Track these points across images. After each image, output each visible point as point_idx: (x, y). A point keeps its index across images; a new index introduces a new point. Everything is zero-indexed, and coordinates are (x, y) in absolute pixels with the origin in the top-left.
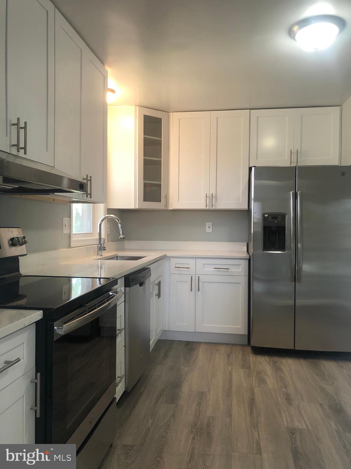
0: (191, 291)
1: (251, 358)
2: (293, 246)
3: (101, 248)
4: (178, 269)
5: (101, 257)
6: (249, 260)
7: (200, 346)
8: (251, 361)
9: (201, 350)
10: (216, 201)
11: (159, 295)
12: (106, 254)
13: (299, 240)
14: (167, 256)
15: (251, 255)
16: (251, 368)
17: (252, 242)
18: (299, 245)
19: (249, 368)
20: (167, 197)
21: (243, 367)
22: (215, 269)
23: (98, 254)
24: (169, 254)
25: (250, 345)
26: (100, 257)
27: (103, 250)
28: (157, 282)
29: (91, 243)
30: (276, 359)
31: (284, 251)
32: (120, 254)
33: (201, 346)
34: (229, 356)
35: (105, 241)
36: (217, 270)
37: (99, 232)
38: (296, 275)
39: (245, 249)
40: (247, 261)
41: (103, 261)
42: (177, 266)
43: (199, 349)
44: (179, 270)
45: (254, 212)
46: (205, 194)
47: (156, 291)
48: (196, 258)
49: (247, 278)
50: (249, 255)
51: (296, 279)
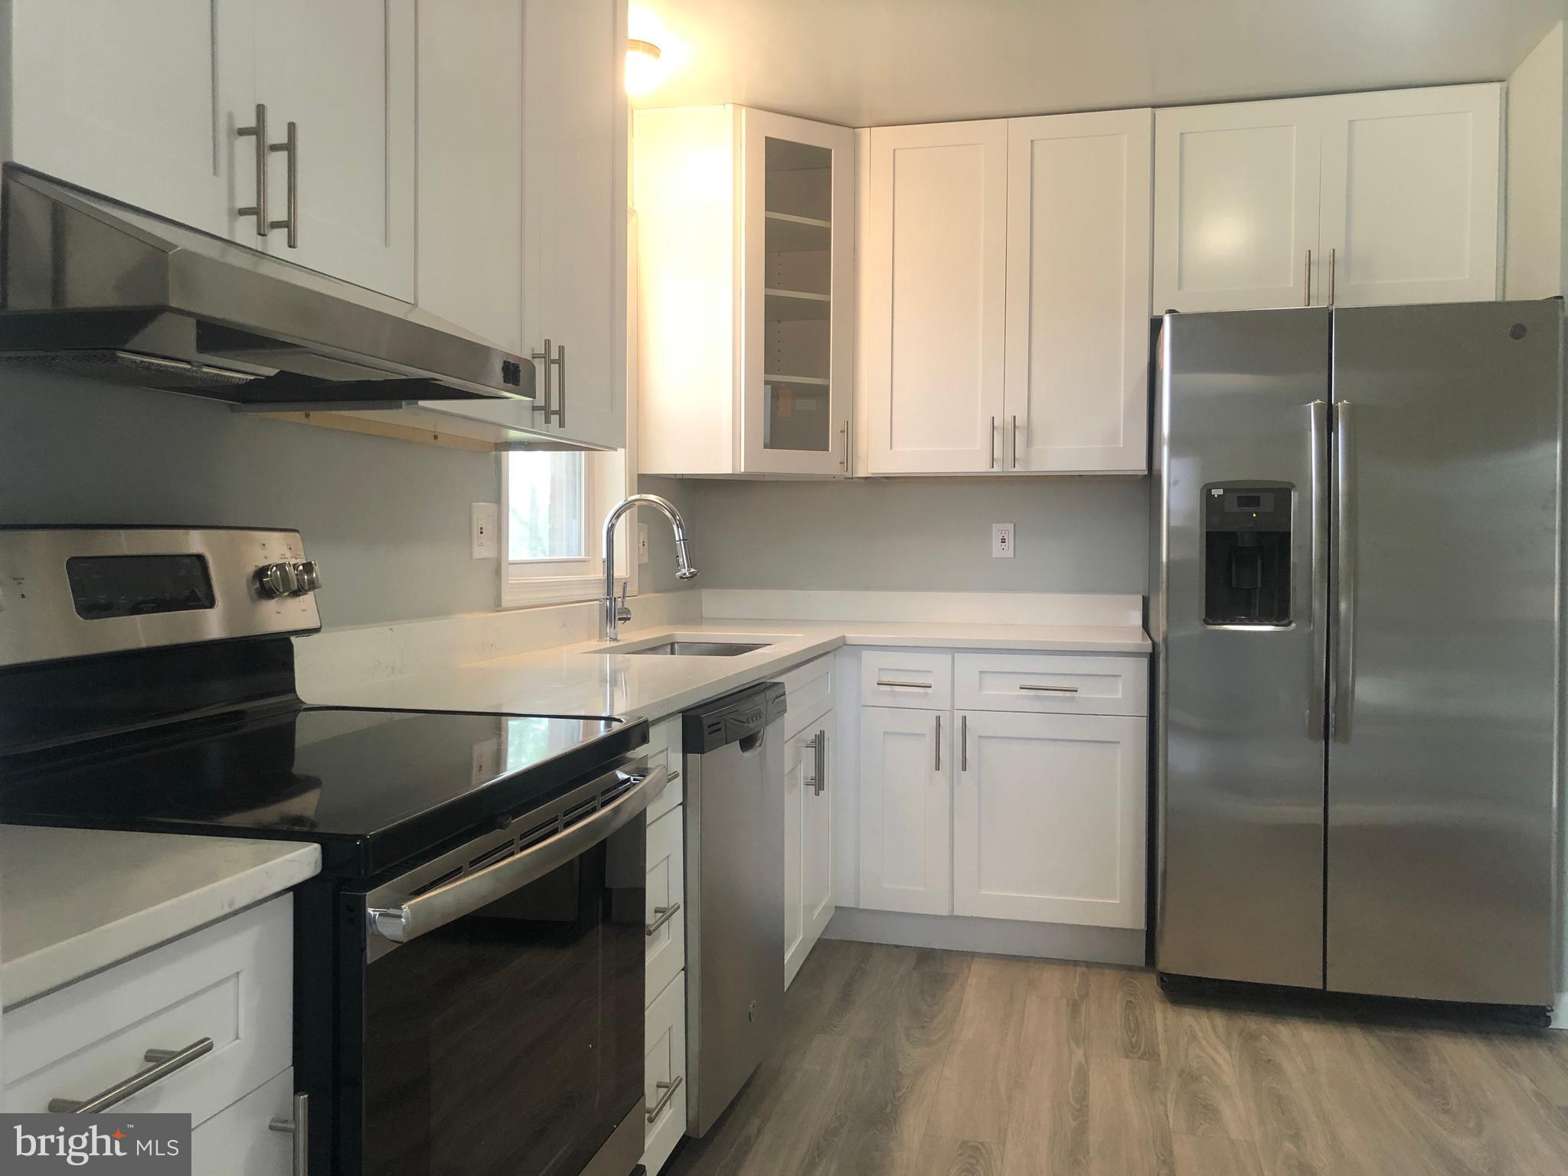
0: (938, 768)
1: (1159, 1015)
2: (1318, 606)
3: (614, 615)
4: (888, 688)
5: (614, 644)
6: (1153, 659)
7: (969, 968)
8: (1160, 1029)
9: (972, 981)
10: (1029, 443)
11: (818, 783)
12: (629, 634)
13: (1342, 584)
14: (848, 642)
15: (1159, 639)
16: (1159, 1056)
17: (1165, 594)
18: (1343, 606)
19: (1151, 1054)
20: (849, 431)
21: (1130, 1050)
22: (1025, 692)
23: (602, 635)
24: (854, 635)
25: (1154, 968)
26: (609, 644)
27: (620, 619)
28: (810, 735)
29: (579, 593)
30: (1253, 1023)
31: (1285, 622)
32: (683, 634)
33: (973, 968)
34: (1074, 1008)
35: (628, 589)
36: (1032, 693)
37: (604, 556)
38: (1332, 715)
39: (1136, 619)
40: (1144, 663)
41: (620, 657)
42: (885, 679)
43: (967, 978)
44: (893, 693)
45: (1172, 481)
46: (989, 421)
47: (807, 769)
48: (954, 650)
49: (1144, 721)
50: (1151, 639)
51: (1331, 730)
